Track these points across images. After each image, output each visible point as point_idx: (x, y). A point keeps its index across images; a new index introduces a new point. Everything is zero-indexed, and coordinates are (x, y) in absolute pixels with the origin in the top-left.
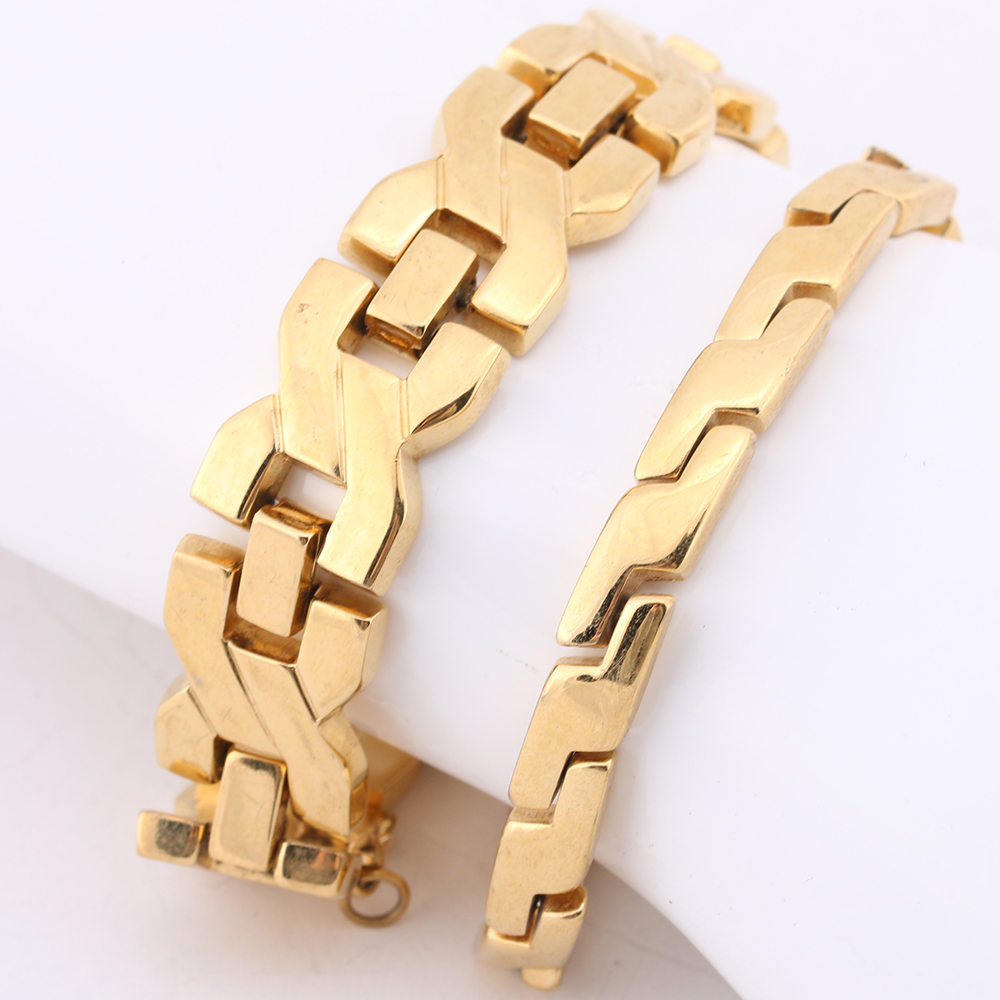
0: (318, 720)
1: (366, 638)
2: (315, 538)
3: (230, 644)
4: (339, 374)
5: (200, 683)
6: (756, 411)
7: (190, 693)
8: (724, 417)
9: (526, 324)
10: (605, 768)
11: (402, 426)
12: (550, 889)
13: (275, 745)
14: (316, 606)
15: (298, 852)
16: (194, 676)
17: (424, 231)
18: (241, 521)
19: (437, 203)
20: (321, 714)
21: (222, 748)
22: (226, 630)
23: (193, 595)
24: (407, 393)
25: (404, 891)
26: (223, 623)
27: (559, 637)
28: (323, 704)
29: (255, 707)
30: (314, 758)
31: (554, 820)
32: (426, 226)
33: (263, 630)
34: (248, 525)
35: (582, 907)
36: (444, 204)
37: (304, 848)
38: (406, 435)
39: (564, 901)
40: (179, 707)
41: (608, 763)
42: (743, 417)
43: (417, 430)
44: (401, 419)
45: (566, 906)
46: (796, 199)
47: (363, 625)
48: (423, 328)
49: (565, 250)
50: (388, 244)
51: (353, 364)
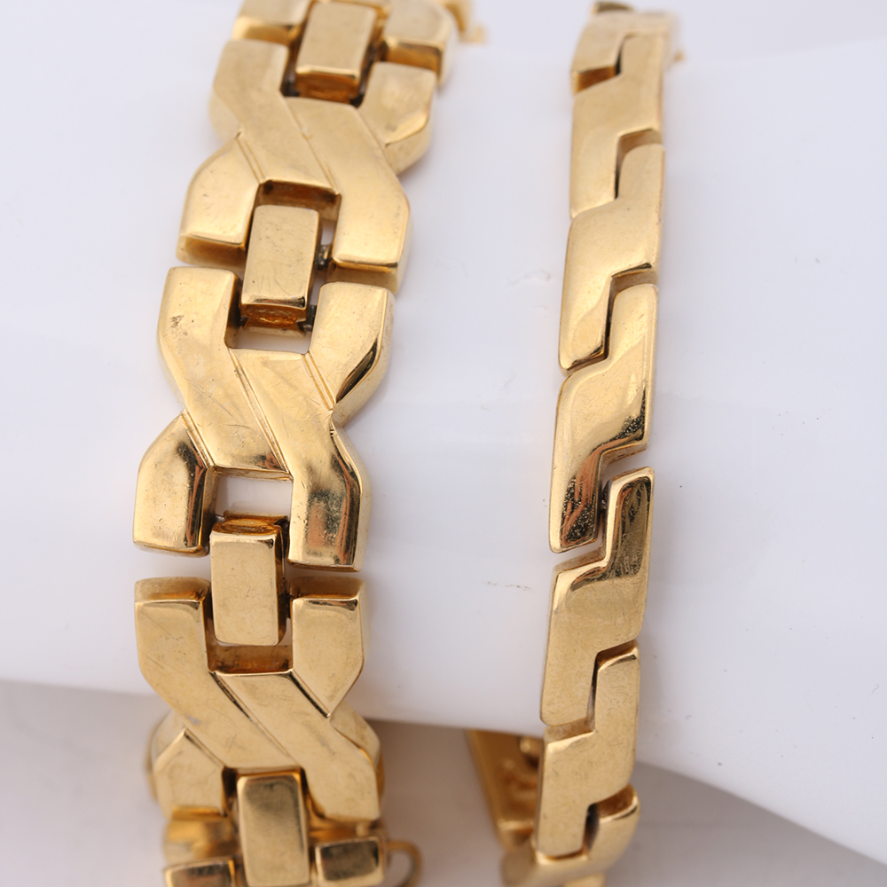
0: (329, 715)
1: (358, 616)
2: (278, 538)
3: (218, 674)
4: (239, 372)
5: (196, 723)
6: (648, 266)
7: (187, 737)
8: (622, 282)
9: (393, 262)
10: (633, 657)
11: (323, 398)
12: (603, 793)
13: (288, 755)
14: (297, 604)
15: (334, 851)
16: (188, 717)
17: (259, 209)
18: (195, 548)
19: (257, 178)
20: (329, 706)
21: (230, 777)
22: (209, 661)
23: (167, 639)
24: (315, 365)
25: (414, 854)
26: (206, 655)
27: (553, 547)
28: (331, 698)
29: (260, 726)
30: (334, 754)
31: (596, 726)
32: (257, 203)
33: (241, 647)
34: (205, 548)
35: (635, 801)
36: (264, 177)
37: (338, 846)
38: (331, 406)
39: (616, 803)
40: (180, 753)
41: (635, 652)
42: (639, 276)
43: (340, 397)
44: (321, 393)
45: (620, 805)
46: (575, 63)
47: (352, 605)
48: (303, 298)
49: (396, 180)
50: (230, 231)
51: (250, 357)
